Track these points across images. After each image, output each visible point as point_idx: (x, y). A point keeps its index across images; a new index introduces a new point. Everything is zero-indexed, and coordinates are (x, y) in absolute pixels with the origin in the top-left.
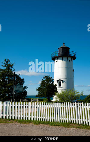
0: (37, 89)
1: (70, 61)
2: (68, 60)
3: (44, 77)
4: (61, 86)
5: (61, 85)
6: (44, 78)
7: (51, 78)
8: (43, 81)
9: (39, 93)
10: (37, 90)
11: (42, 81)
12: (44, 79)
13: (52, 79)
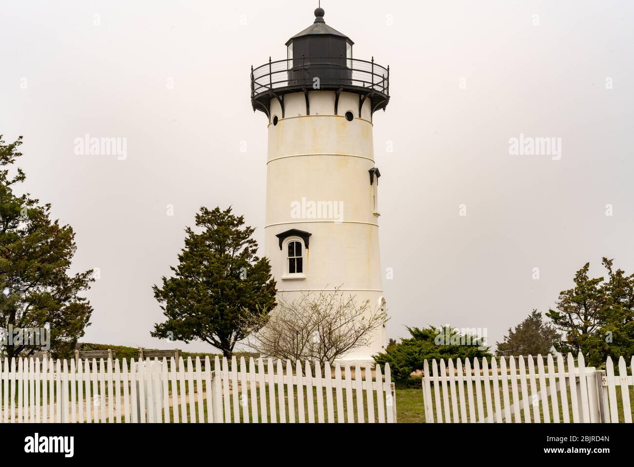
0: (161, 288)
1: (349, 116)
2: (342, 111)
3: (198, 217)
4: (300, 270)
5: (300, 261)
6: (200, 221)
7: (241, 221)
8: (194, 242)
9: (170, 311)
10: (158, 294)
11: (187, 242)
12: (200, 230)
13: (242, 228)
